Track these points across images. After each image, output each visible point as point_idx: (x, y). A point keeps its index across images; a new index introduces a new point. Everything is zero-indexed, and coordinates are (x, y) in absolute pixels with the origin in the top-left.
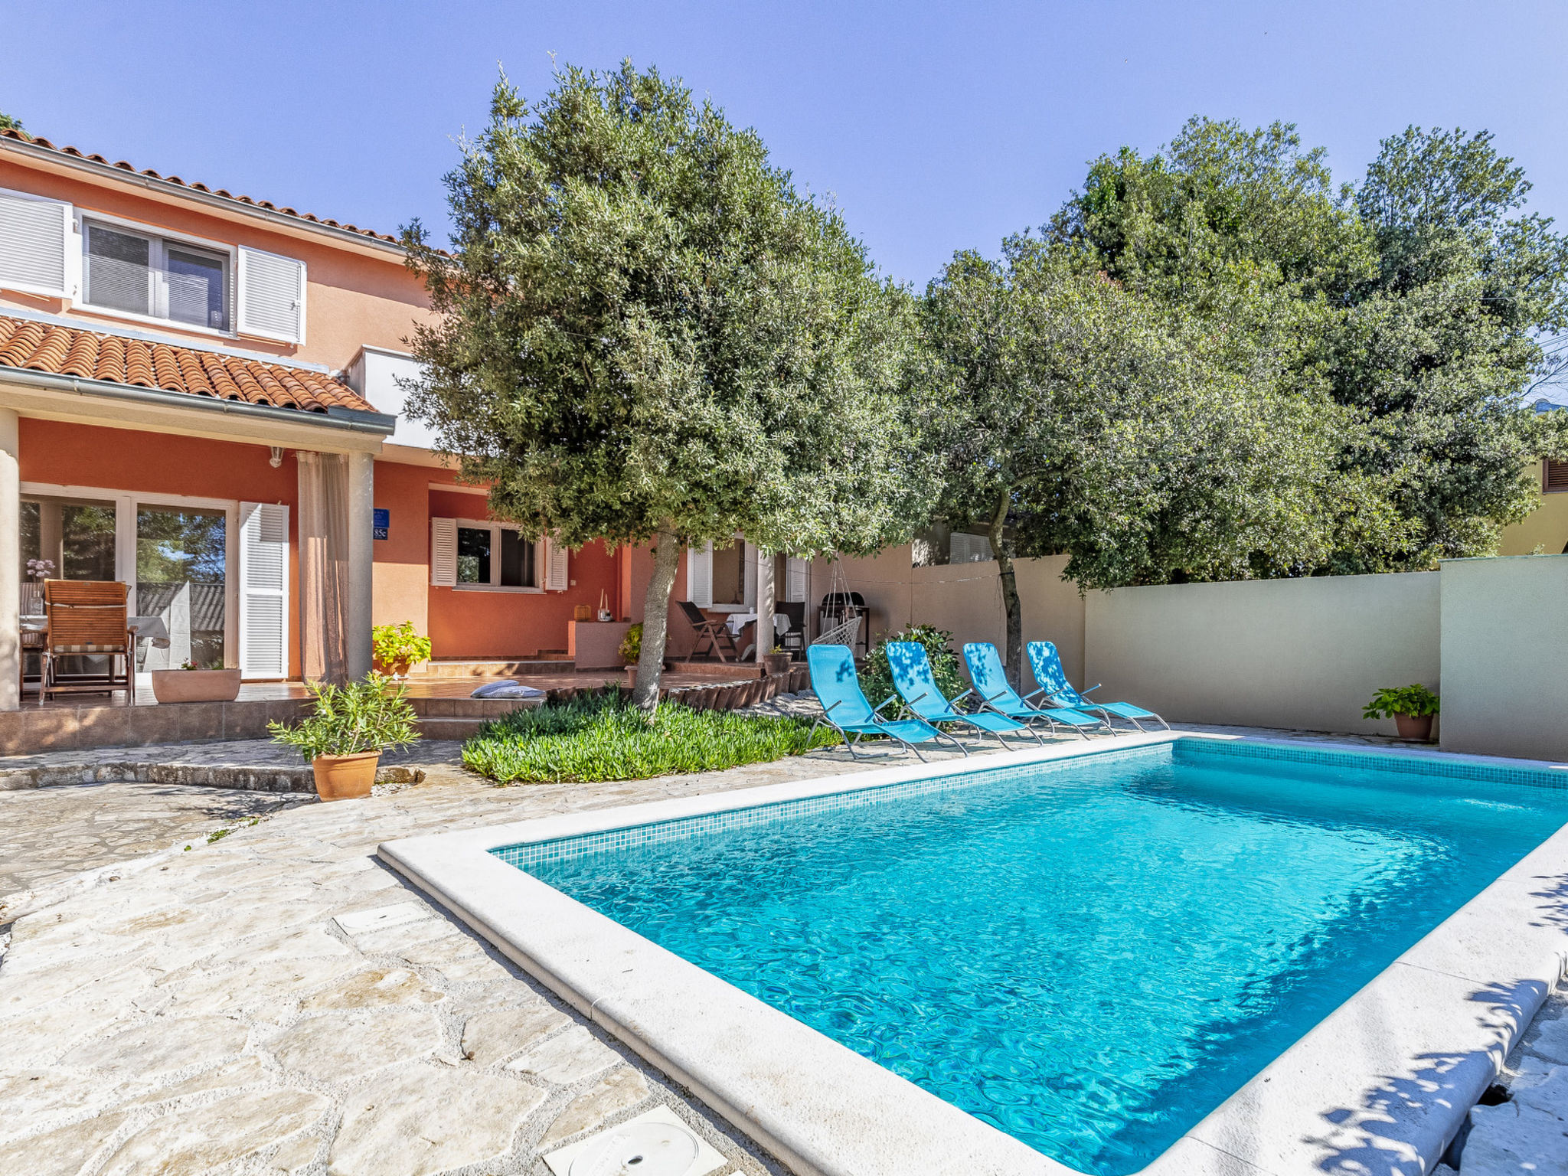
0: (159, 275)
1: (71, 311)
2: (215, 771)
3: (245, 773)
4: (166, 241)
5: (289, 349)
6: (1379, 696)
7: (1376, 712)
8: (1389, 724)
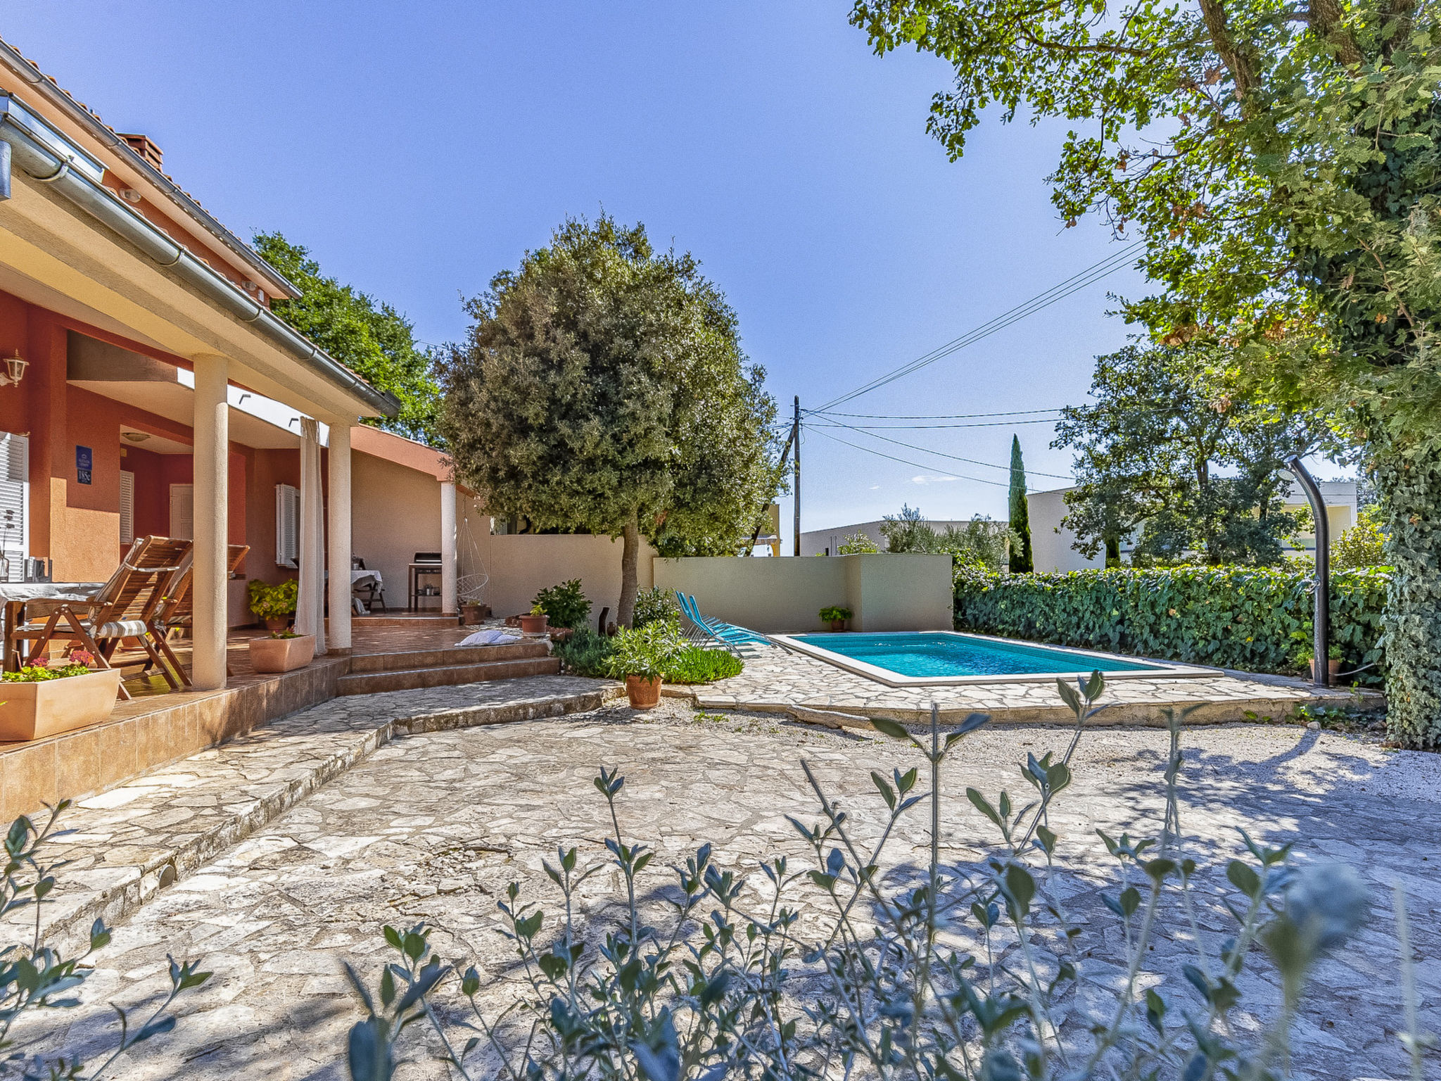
6: (826, 611)
7: (828, 620)
8: (827, 625)
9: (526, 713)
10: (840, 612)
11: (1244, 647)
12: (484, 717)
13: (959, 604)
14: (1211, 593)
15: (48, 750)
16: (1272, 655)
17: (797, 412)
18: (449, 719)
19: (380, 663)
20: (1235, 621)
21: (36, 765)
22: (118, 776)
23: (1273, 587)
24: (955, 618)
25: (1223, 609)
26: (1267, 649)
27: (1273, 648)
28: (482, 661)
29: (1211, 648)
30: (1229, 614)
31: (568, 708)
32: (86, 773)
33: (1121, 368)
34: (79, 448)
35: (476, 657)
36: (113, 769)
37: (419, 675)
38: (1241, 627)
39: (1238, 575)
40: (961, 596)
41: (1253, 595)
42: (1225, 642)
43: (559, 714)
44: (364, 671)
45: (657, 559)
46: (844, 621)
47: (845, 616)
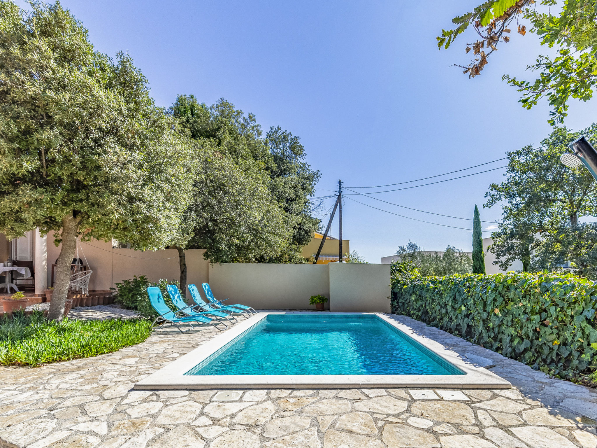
6: (313, 298)
7: (312, 303)
8: (314, 306)
10: (320, 298)
11: (551, 349)
13: (395, 296)
14: (524, 297)
16: (575, 362)
17: (340, 189)
20: (542, 323)
23: (574, 294)
24: (392, 305)
25: (533, 312)
26: (570, 354)
27: (576, 354)
29: (522, 347)
30: (536, 317)
33: (522, 160)
38: (548, 330)
39: (547, 280)
40: (397, 290)
41: (557, 301)
42: (536, 342)
45: (210, 264)
46: (323, 304)
47: (323, 301)
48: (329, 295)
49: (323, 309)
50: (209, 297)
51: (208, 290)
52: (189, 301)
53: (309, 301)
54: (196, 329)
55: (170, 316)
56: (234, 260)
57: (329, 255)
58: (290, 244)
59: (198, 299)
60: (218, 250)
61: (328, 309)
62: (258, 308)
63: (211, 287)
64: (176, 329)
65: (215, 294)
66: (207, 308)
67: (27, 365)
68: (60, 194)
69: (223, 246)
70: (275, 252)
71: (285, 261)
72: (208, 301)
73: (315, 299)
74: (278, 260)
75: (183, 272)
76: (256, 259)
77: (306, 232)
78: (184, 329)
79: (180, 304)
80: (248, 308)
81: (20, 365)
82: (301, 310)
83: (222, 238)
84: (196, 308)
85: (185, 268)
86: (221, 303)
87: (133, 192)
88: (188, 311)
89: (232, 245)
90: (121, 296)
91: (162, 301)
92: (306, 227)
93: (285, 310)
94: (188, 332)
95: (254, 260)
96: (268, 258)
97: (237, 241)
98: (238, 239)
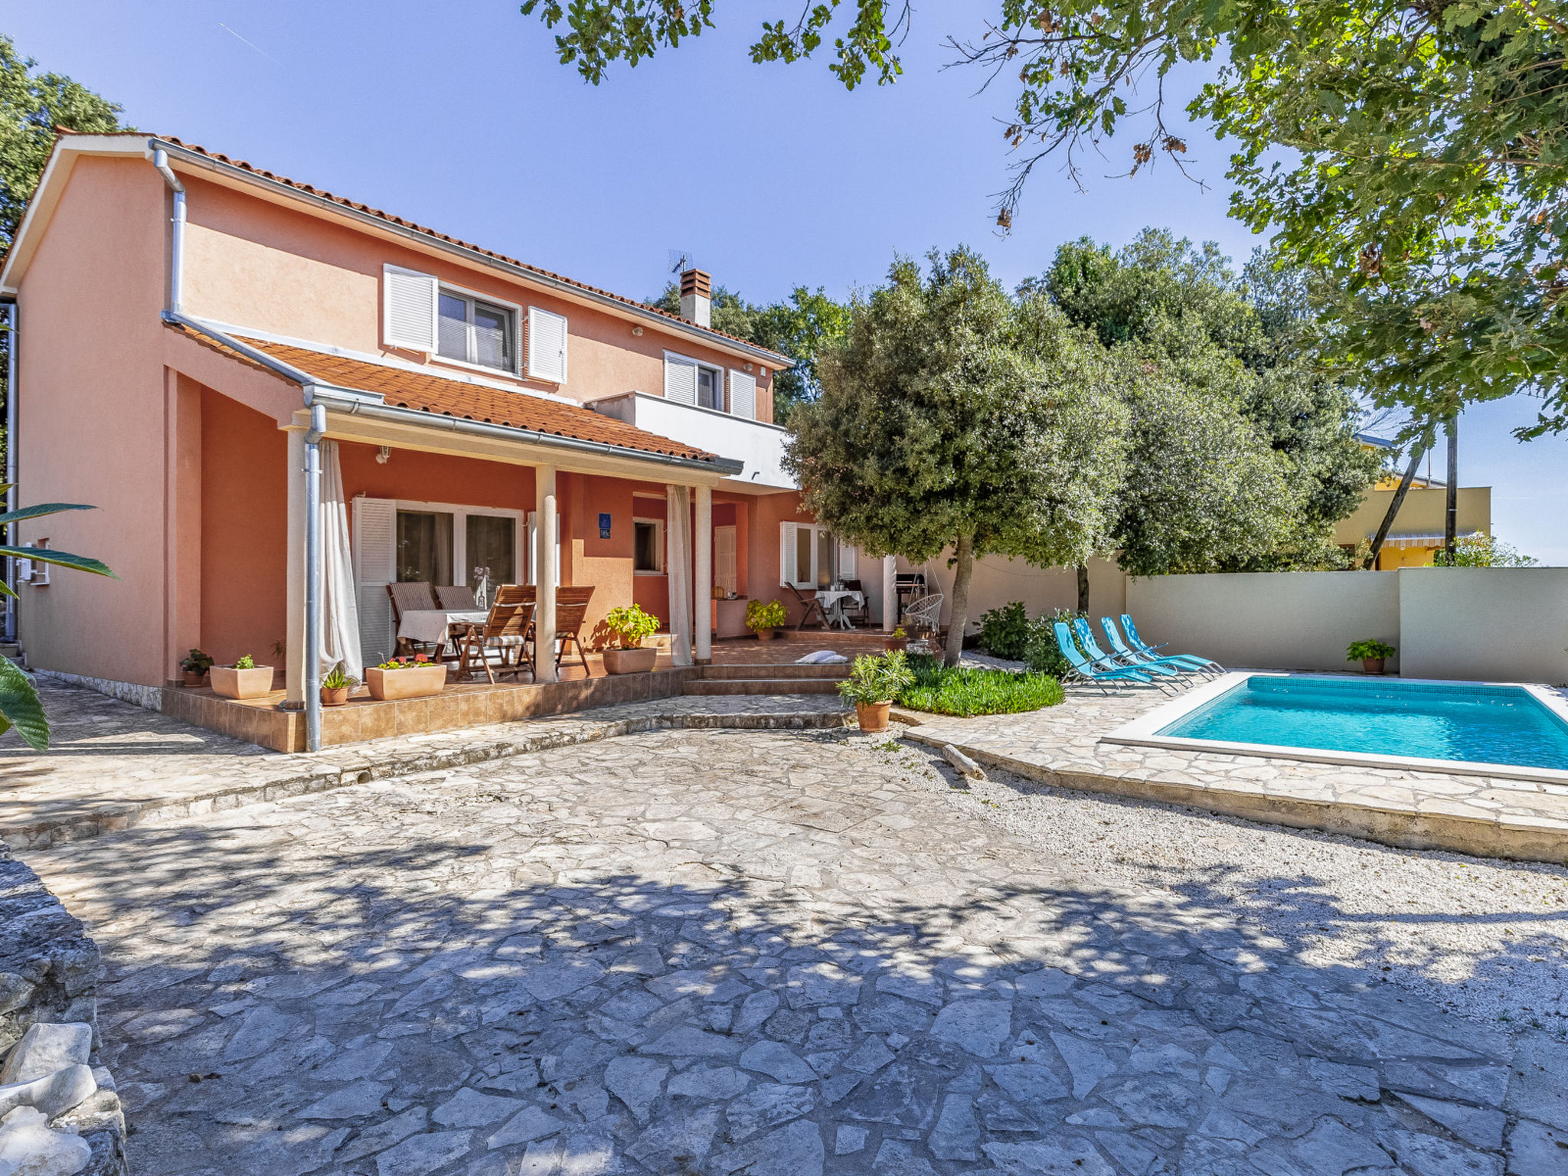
0: (473, 328)
1: (432, 362)
2: (740, 717)
3: (766, 718)
4: (478, 301)
5: (553, 387)
6: (1355, 647)
7: (1355, 657)
8: (1359, 663)
9: (767, 723)
10: (1374, 647)
12: (730, 722)
15: (390, 707)
18: (702, 720)
19: (725, 673)
21: (382, 715)
22: (443, 726)
28: (808, 677)
31: (808, 723)
32: (418, 721)
34: (601, 516)
35: (803, 673)
36: (439, 722)
37: (744, 684)
43: (798, 727)
44: (714, 677)
45: (1129, 578)
46: (1383, 660)
47: (1382, 653)
48: (1397, 640)
49: (1381, 672)
50: (1132, 641)
51: (1130, 628)
52: (1107, 648)
53: (1345, 654)
54: (1124, 692)
55: (1086, 670)
56: (1174, 567)
57: (1419, 533)
58: (1301, 525)
59: (1118, 645)
60: (1145, 551)
61: (1397, 673)
62: (1228, 661)
63: (1133, 622)
64: (1100, 691)
65: (1141, 634)
66: (1133, 659)
67: (955, 714)
68: (970, 505)
69: (1155, 544)
70: (1264, 545)
71: (1287, 564)
72: (1134, 649)
73: (1362, 648)
74: (1272, 562)
75: (1083, 593)
76: (1221, 563)
77: (1346, 490)
78: (1109, 691)
79: (1096, 653)
80: (1208, 663)
81: (948, 714)
82: (1325, 671)
83: (1156, 529)
84: (1117, 659)
85: (1087, 587)
86: (1153, 652)
87: (1056, 493)
88: (1107, 663)
89: (1172, 540)
90: (988, 635)
91: (1072, 645)
92: (1345, 477)
93: (1287, 670)
94: (1114, 694)
95: (1214, 563)
96: (1246, 558)
97: (1185, 534)
98: (1188, 529)
